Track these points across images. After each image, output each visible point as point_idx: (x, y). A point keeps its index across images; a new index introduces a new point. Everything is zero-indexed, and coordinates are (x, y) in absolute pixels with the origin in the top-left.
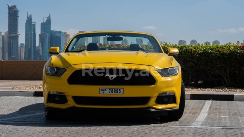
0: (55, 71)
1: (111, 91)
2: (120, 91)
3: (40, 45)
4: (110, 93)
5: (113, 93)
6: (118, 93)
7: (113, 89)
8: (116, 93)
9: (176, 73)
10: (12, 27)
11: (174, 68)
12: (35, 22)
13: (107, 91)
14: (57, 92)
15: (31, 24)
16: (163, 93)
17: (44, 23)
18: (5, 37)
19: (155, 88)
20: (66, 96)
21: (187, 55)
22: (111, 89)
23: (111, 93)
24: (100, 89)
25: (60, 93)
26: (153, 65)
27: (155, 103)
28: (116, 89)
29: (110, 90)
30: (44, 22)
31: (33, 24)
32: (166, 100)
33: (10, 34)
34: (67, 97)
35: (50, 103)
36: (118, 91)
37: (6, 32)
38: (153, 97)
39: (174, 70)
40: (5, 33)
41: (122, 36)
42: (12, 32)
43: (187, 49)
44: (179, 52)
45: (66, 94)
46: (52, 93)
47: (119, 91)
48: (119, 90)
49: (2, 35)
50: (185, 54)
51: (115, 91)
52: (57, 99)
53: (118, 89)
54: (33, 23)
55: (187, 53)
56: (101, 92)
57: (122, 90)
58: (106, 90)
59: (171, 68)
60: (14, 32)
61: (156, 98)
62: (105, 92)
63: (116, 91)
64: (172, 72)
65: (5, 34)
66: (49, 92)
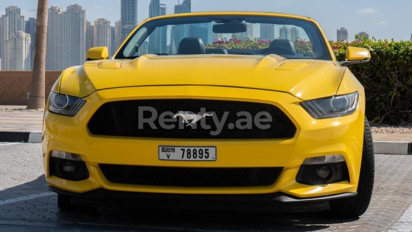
0: (67, 103)
1: (186, 153)
2: (208, 153)
3: (174, 42)
4: (183, 157)
5: (192, 158)
6: (204, 158)
7: (192, 149)
8: (198, 158)
9: (350, 109)
10: (127, 12)
11: (345, 97)
12: (164, 5)
13: (177, 154)
14: (66, 153)
15: (159, 7)
16: (315, 159)
17: (179, 5)
18: (116, 30)
19: (292, 145)
20: (86, 163)
21: (407, 60)
22: (186, 149)
23: (185, 158)
24: (161, 148)
25: (74, 155)
26: (291, 91)
27: (294, 182)
28: (198, 149)
29: (184, 150)
30: (181, 3)
31: (161, 8)
32: (322, 173)
33: (124, 25)
34: (87, 166)
35: (56, 177)
36: (204, 153)
37: (117, 21)
38: (288, 168)
39: (344, 100)
40: (116, 23)
41: (246, 22)
42: (128, 22)
43: (408, 48)
44: (370, 57)
45: (84, 159)
46: (55, 154)
47: (206, 153)
48: (206, 150)
49: (112, 28)
50: (404, 59)
51: (195, 153)
52: (68, 168)
53: (204, 149)
54: (161, 6)
55: (407, 58)
56: (163, 155)
57: (212, 151)
58: (173, 150)
59: (336, 96)
60: (130, 22)
61: (298, 169)
62: (173, 156)
63: (198, 153)
64: (340, 106)
65: (116, 25)
66: (51, 152)
